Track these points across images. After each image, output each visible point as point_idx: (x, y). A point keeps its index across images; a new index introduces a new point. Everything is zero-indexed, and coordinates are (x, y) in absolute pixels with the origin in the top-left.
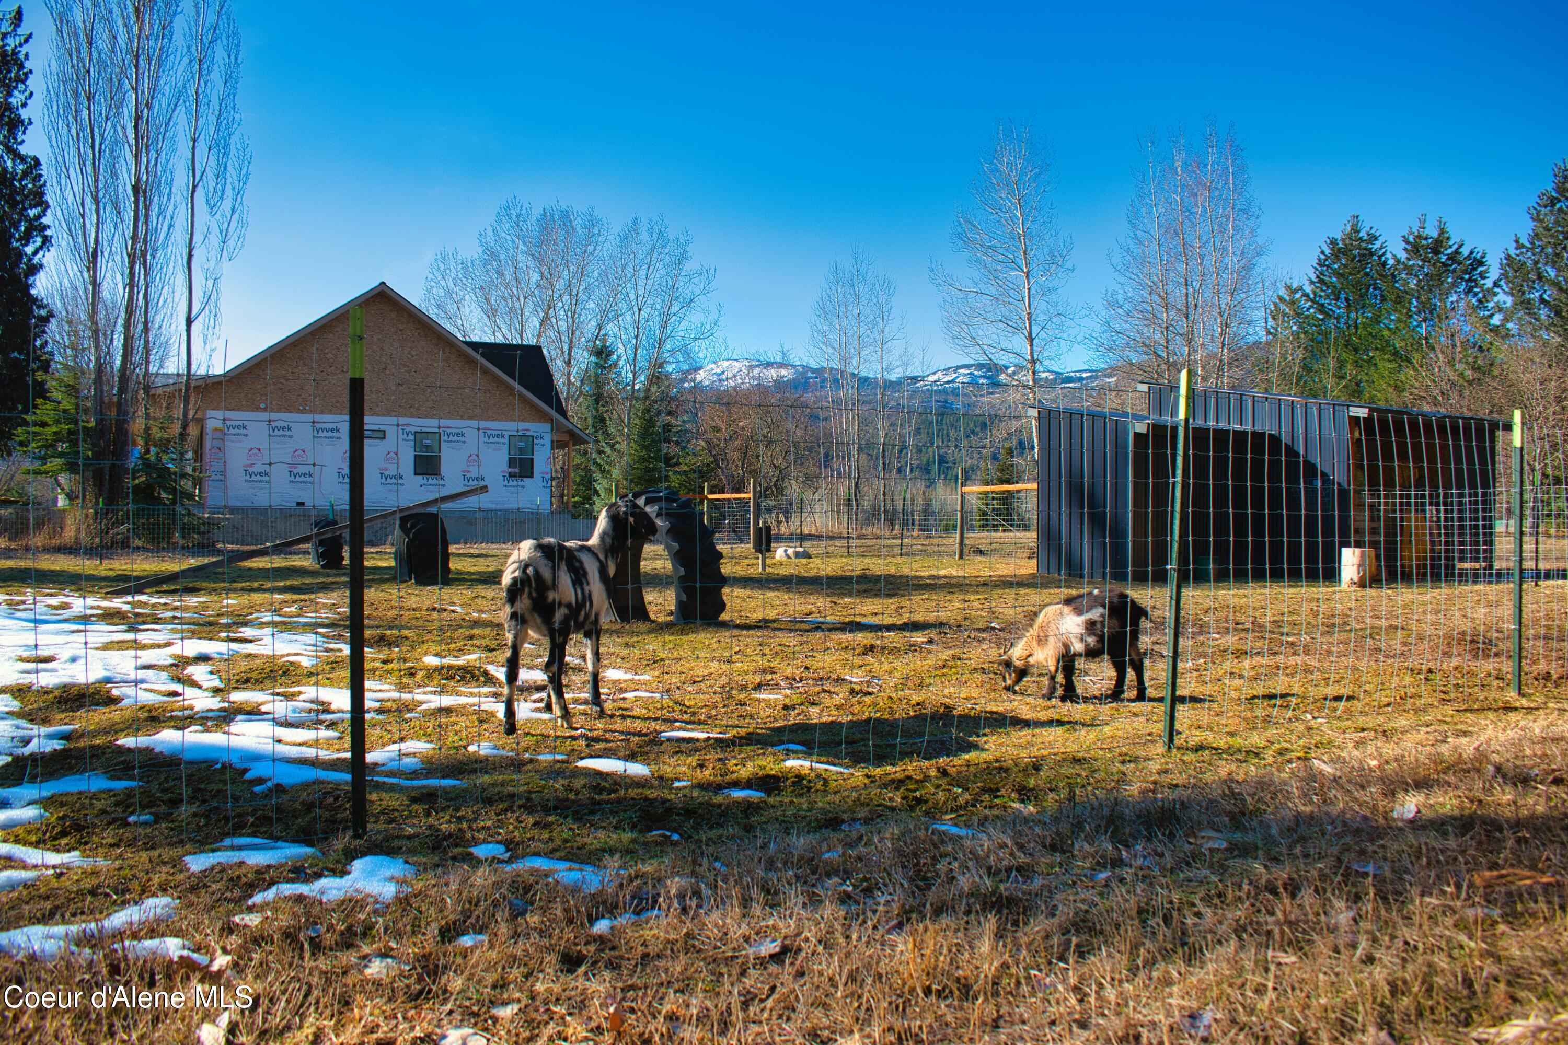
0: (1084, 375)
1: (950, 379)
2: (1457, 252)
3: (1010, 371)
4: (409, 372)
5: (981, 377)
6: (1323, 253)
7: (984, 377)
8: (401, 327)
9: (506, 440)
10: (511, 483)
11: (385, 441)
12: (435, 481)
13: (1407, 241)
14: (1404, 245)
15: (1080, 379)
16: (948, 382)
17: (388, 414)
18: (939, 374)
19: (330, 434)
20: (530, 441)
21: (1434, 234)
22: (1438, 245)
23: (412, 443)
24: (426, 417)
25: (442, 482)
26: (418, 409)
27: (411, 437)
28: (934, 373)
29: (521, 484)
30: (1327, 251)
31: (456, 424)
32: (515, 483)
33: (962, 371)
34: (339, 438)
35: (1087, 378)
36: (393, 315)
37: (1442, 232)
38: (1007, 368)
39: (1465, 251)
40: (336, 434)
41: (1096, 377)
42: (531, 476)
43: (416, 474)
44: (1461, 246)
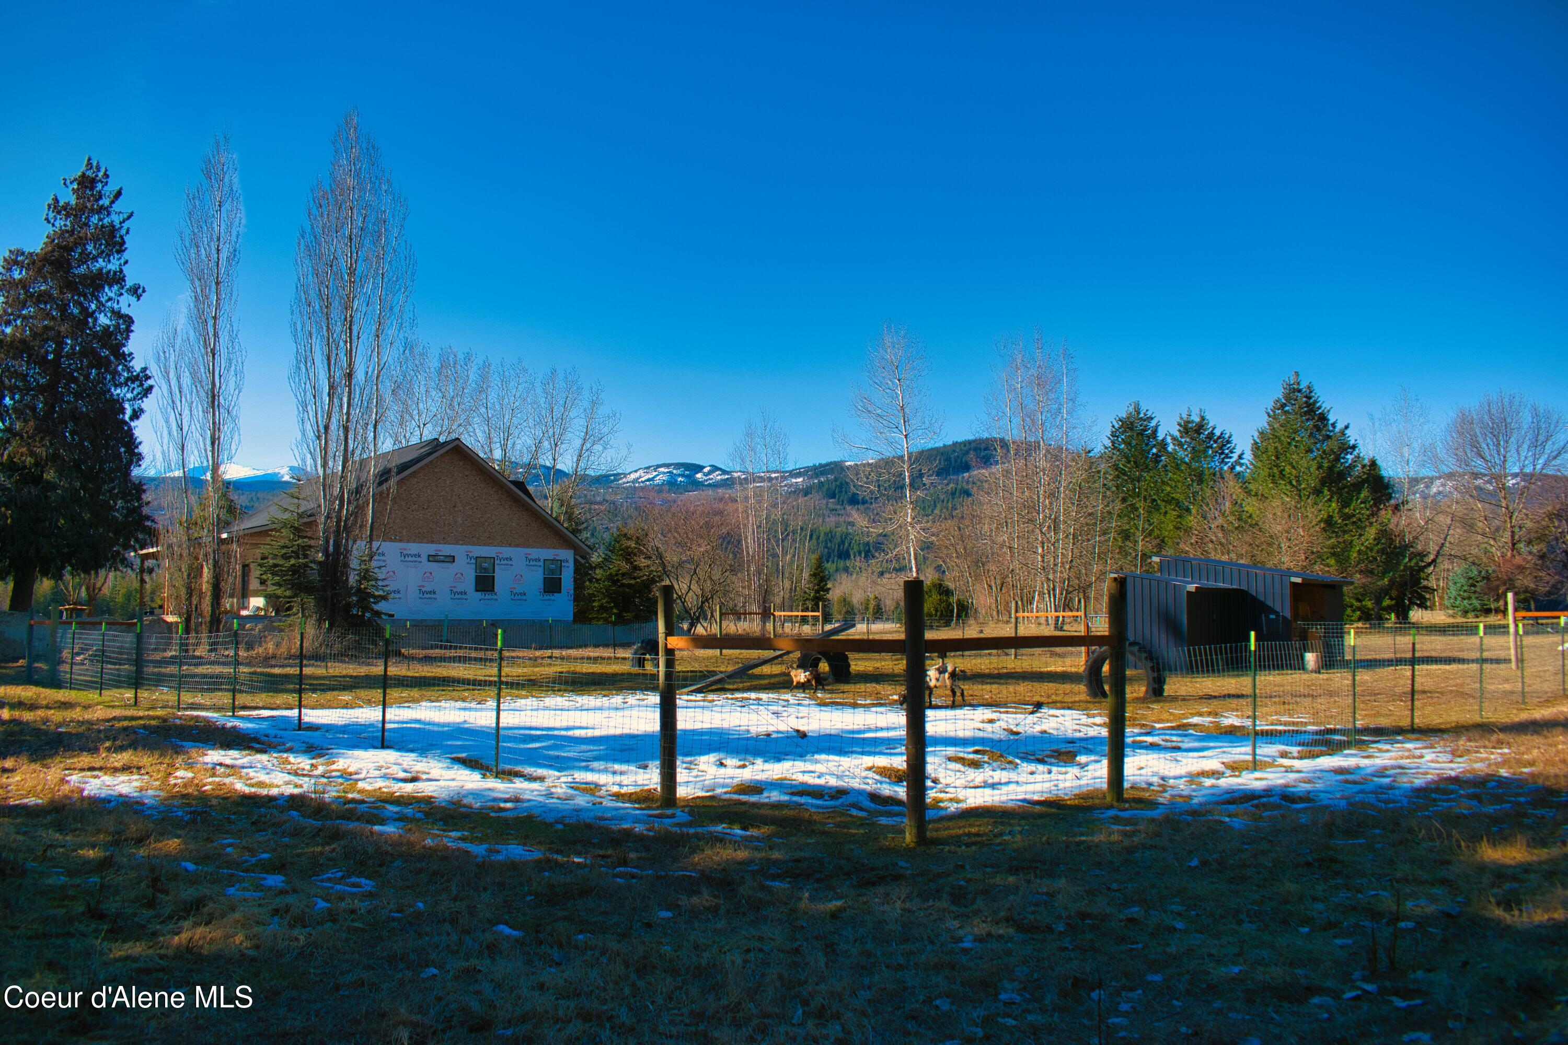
0: (773, 475)
1: (651, 476)
2: (1212, 433)
3: (706, 470)
4: (472, 509)
5: (679, 475)
6: (1113, 426)
7: (683, 475)
8: (467, 473)
9: (542, 564)
10: (546, 598)
11: (454, 564)
12: (490, 597)
13: (1179, 425)
14: (1178, 427)
15: (770, 479)
16: (649, 480)
17: (456, 542)
18: (641, 472)
19: (414, 559)
20: (559, 564)
21: (1197, 419)
22: (1200, 427)
23: (474, 566)
24: (485, 545)
25: (494, 597)
26: (478, 539)
27: (473, 561)
28: (636, 471)
29: (552, 598)
30: (1117, 426)
31: (506, 551)
32: (548, 597)
33: (662, 470)
34: (420, 562)
35: (776, 478)
36: (461, 463)
37: (1203, 418)
38: (704, 467)
39: (1217, 433)
40: (418, 559)
41: (785, 478)
42: (560, 592)
43: (477, 590)
44: (1214, 429)
